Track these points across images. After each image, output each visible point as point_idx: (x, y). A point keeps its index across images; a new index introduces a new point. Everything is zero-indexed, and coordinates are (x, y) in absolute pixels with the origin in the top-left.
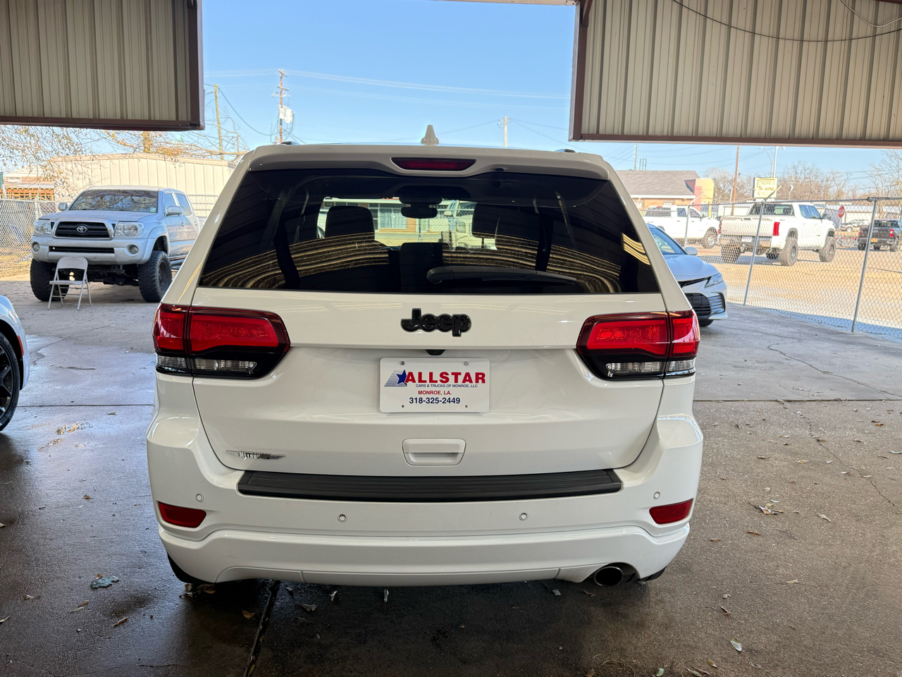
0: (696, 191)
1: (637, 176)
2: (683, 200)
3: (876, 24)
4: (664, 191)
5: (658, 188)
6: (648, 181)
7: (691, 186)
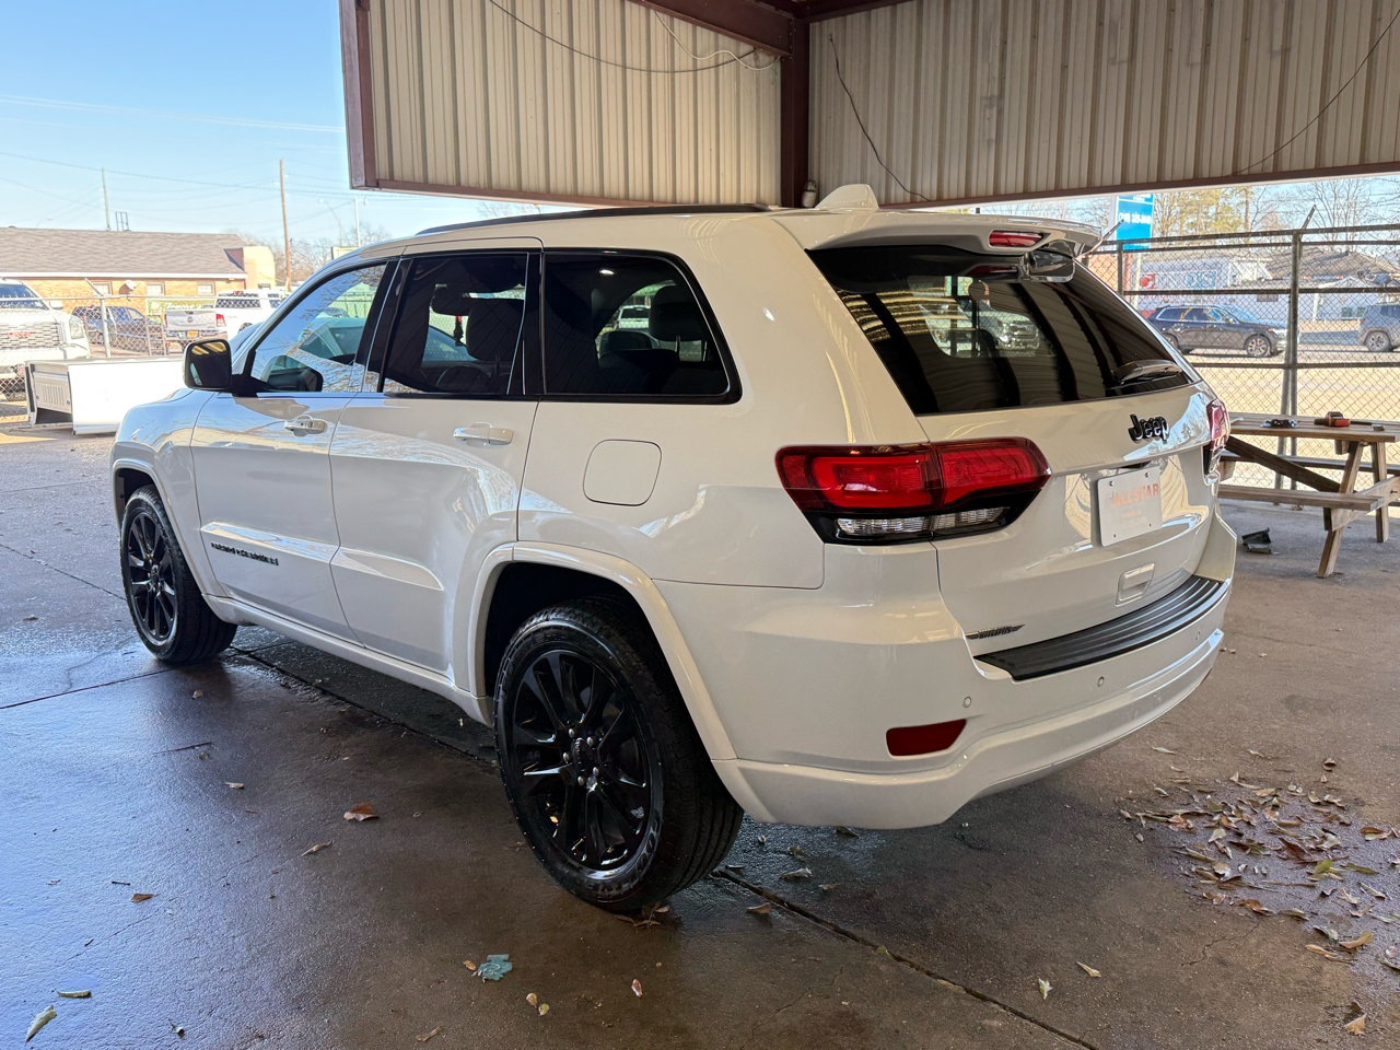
0: (246, 267)
1: (144, 241)
2: (228, 280)
3: (695, 53)
4: (195, 267)
5: (183, 262)
6: (164, 250)
7: (236, 258)
